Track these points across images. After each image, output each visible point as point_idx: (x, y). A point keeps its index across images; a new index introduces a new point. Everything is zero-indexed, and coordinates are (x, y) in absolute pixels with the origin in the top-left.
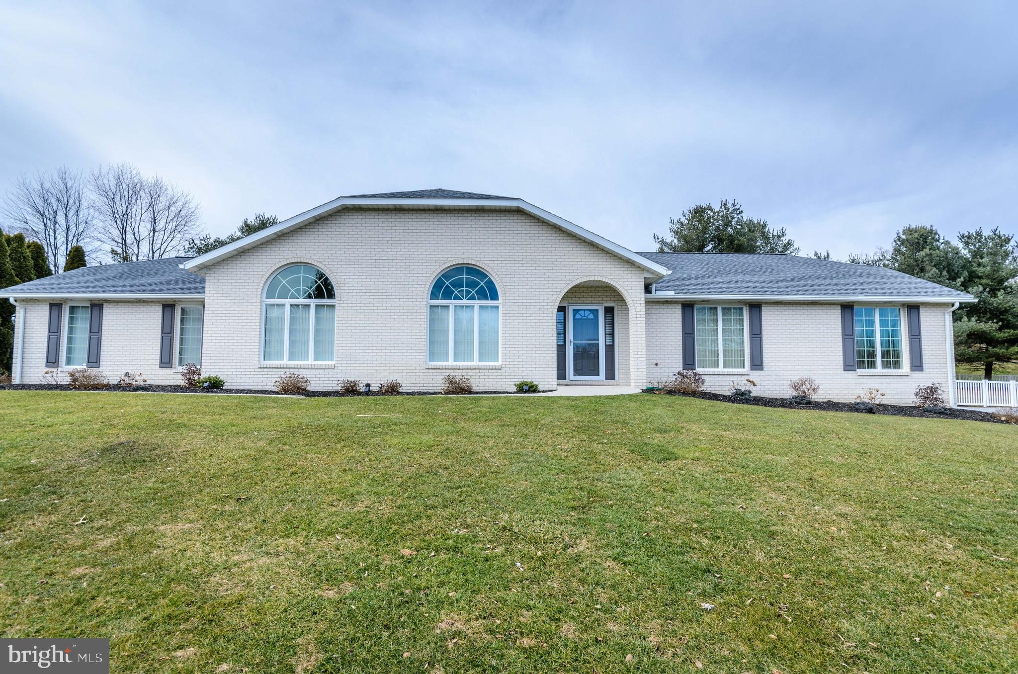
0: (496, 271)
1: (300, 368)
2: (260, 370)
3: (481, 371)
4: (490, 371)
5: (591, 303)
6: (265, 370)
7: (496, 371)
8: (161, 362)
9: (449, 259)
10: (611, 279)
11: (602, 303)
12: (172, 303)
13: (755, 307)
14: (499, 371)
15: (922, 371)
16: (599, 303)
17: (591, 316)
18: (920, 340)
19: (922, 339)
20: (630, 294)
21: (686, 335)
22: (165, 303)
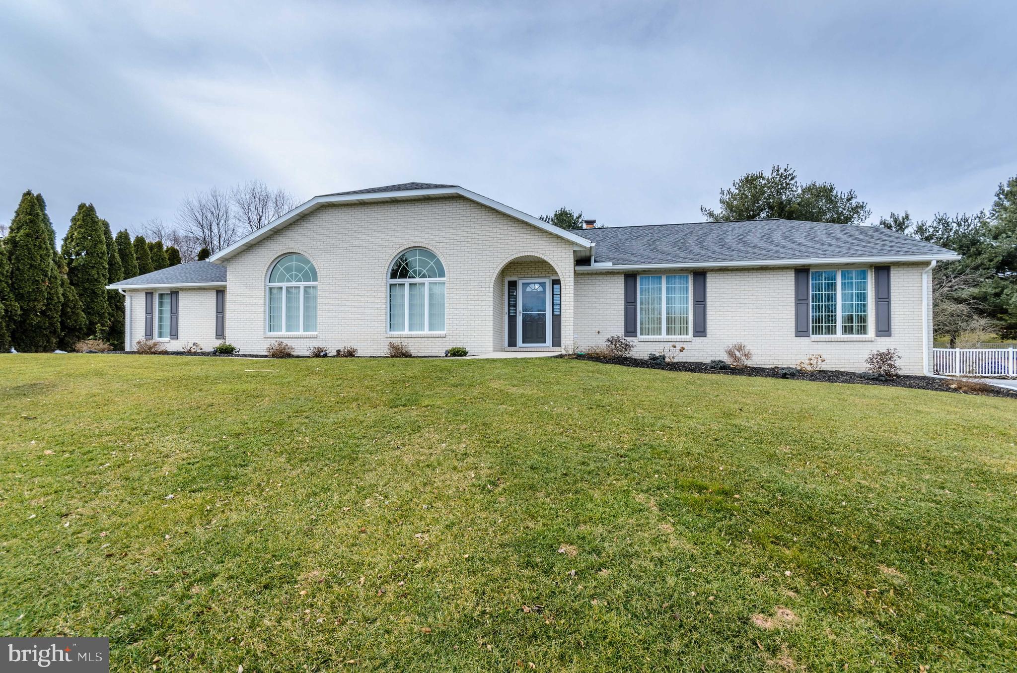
0: (441, 251)
1: (293, 338)
2: (265, 339)
3: (429, 339)
4: (436, 339)
5: (538, 277)
6: (268, 339)
7: (441, 339)
8: (217, 335)
9: (404, 243)
10: (543, 254)
11: (549, 277)
12: (222, 289)
13: (700, 275)
14: (443, 339)
15: (890, 336)
16: (546, 277)
17: (541, 289)
18: (889, 303)
19: (892, 302)
20: (560, 267)
21: (628, 304)
22: (218, 289)
